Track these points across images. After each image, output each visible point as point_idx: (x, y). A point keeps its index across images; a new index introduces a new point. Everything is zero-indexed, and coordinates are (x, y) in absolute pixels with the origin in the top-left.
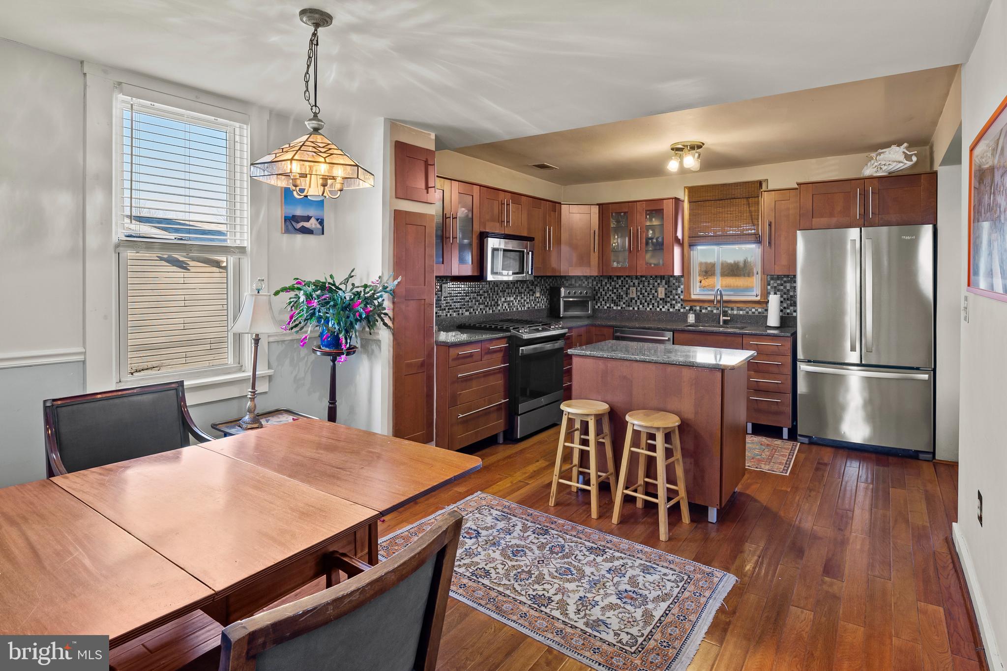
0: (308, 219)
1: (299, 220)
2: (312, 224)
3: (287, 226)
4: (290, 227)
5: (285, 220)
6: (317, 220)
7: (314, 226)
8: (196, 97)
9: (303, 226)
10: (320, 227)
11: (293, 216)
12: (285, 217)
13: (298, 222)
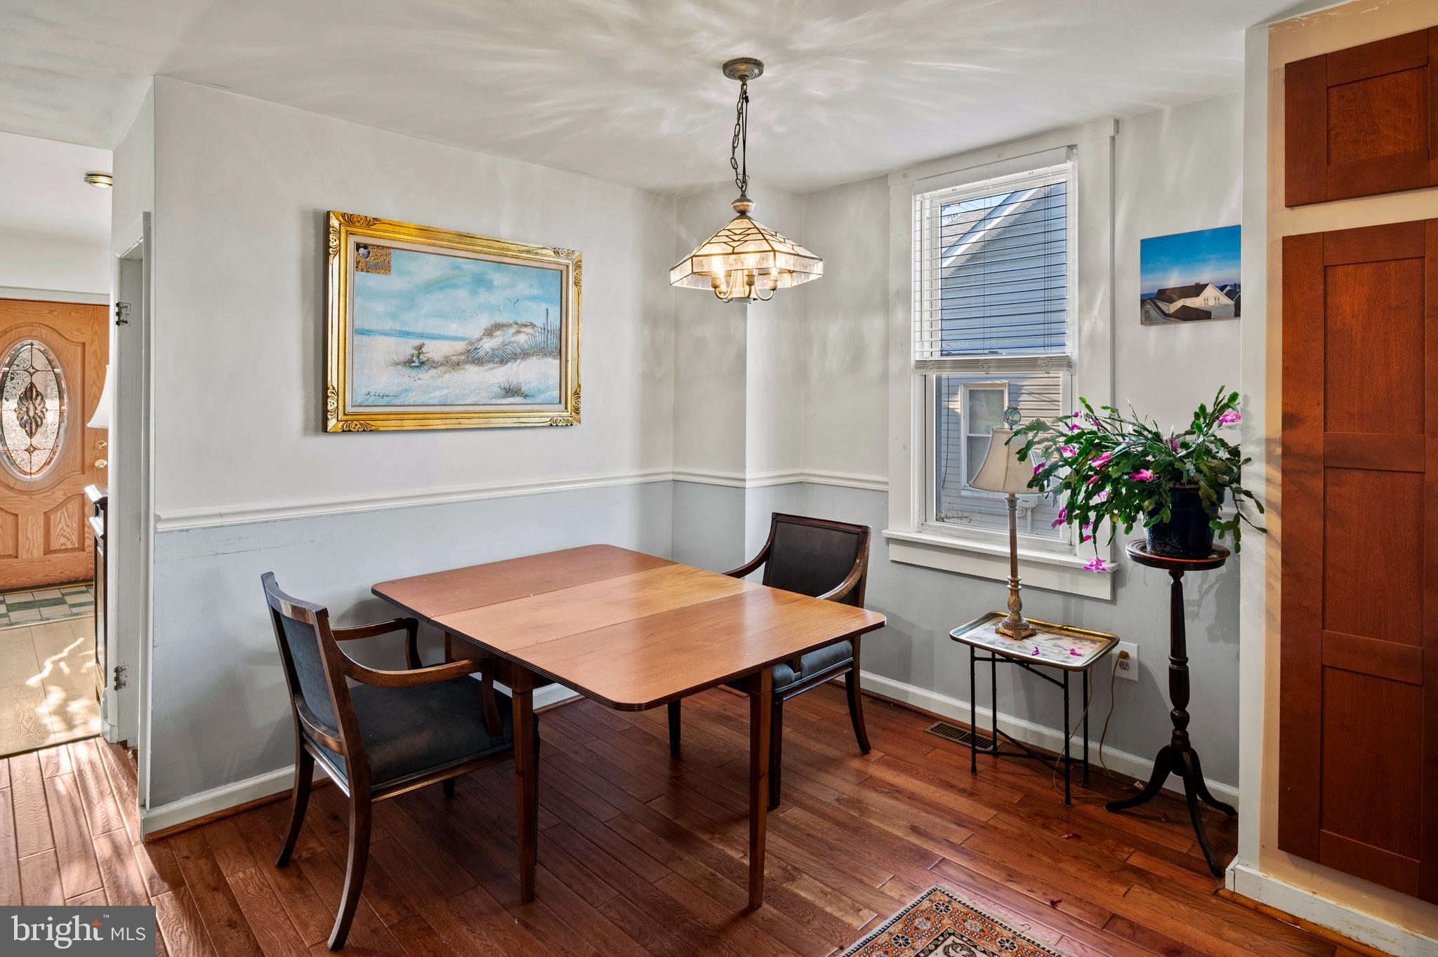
0: (1197, 290)
1: (1175, 297)
2: (1210, 298)
3: (1147, 312)
4: (1153, 313)
5: (1143, 302)
6: (1222, 288)
7: (1211, 303)
8: (999, 156)
9: (1184, 306)
10: (1232, 303)
11: (1159, 290)
12: (1141, 295)
13: (1171, 301)
